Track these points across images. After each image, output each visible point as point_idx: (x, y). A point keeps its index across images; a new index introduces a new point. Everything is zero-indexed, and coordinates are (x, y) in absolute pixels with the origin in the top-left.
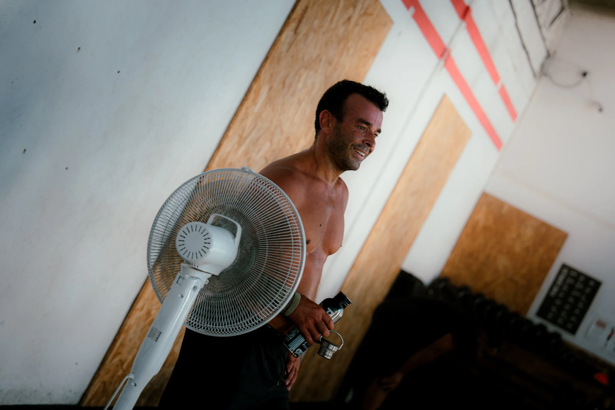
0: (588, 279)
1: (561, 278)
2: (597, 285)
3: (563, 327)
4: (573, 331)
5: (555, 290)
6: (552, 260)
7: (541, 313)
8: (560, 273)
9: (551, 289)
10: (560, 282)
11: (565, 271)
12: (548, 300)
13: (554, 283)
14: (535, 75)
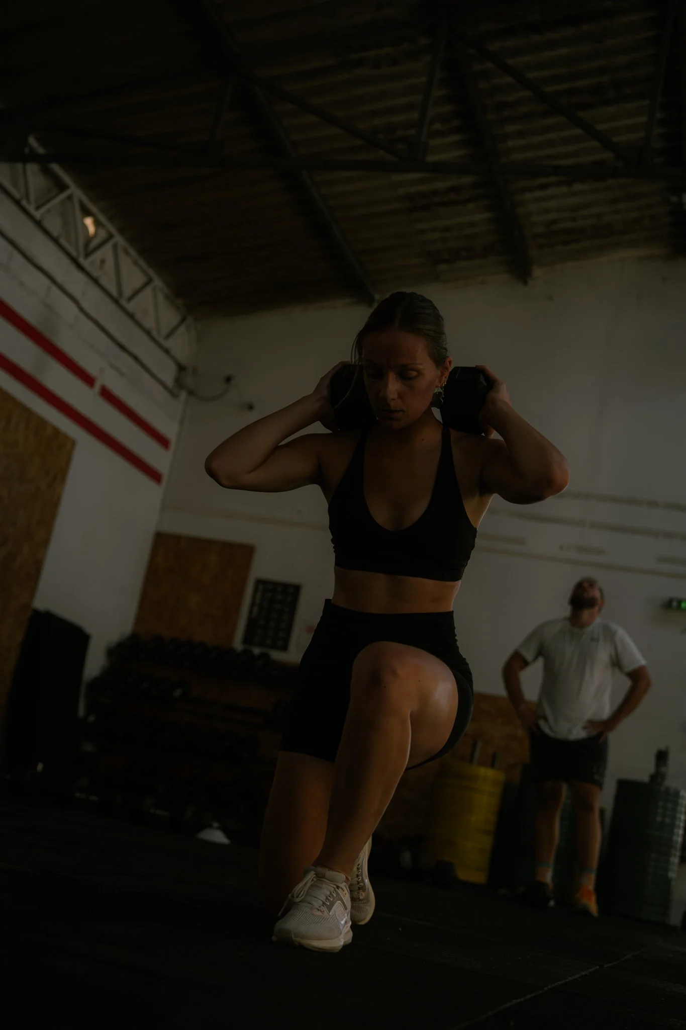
0: (286, 587)
1: (259, 595)
2: (297, 589)
3: (274, 647)
4: (284, 648)
5: (256, 609)
6: (244, 580)
7: (248, 639)
8: (256, 591)
9: (251, 611)
10: (258, 601)
11: (261, 587)
12: (252, 624)
13: (253, 604)
14: (171, 392)
